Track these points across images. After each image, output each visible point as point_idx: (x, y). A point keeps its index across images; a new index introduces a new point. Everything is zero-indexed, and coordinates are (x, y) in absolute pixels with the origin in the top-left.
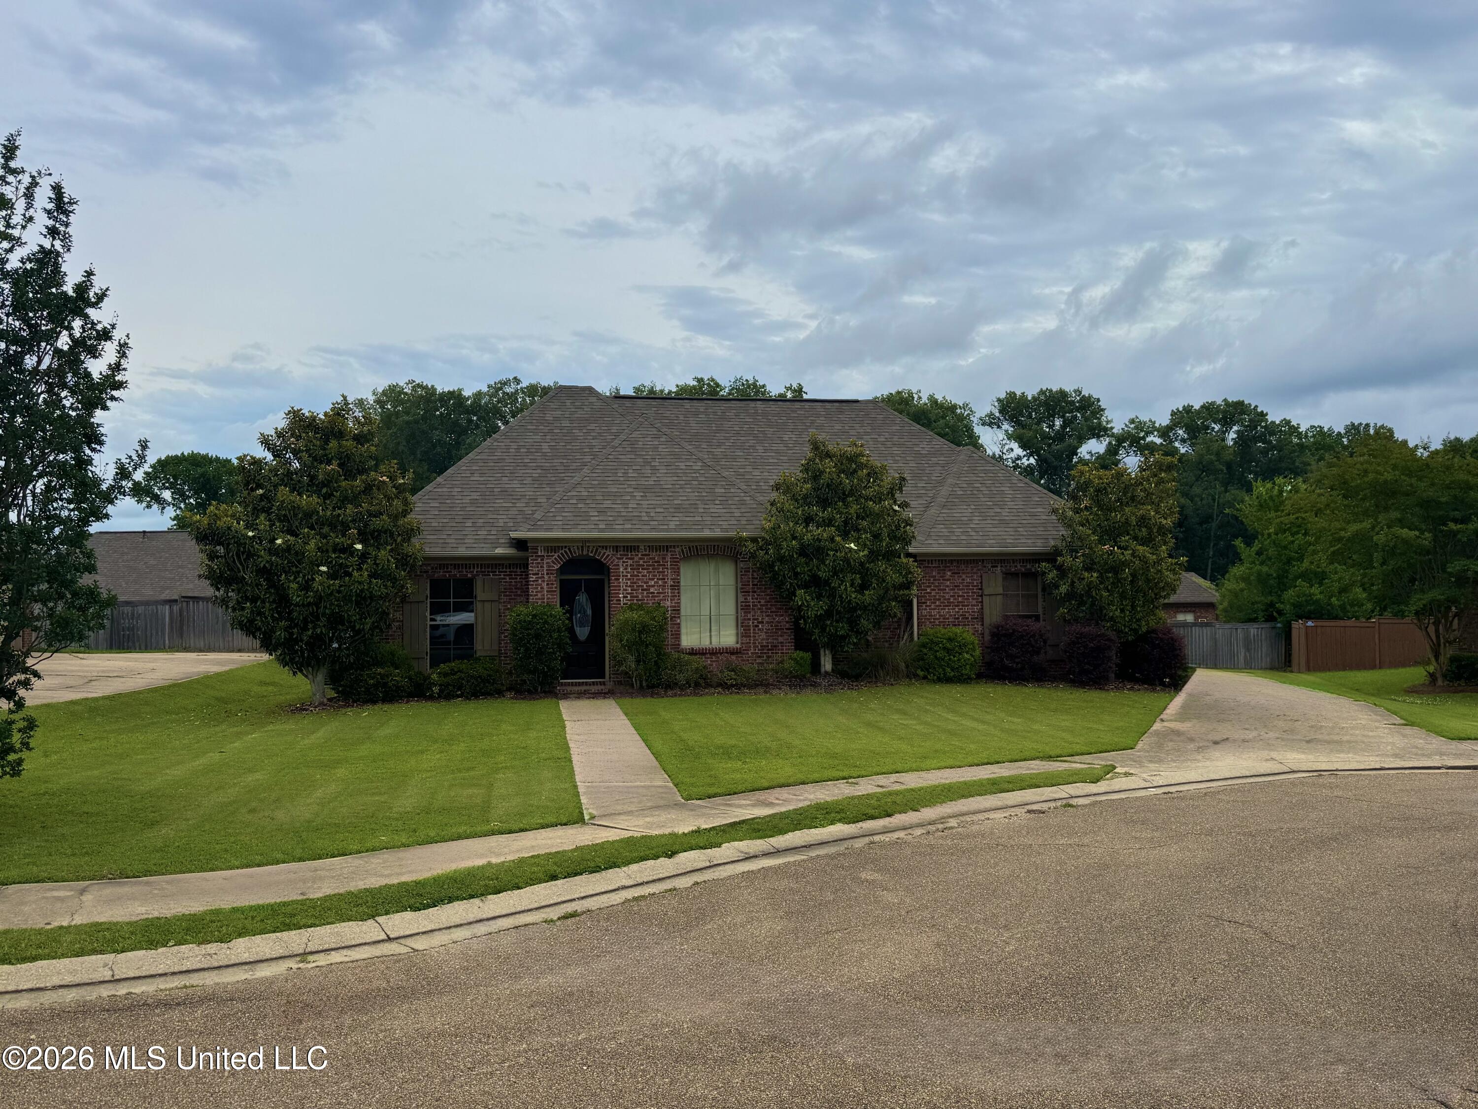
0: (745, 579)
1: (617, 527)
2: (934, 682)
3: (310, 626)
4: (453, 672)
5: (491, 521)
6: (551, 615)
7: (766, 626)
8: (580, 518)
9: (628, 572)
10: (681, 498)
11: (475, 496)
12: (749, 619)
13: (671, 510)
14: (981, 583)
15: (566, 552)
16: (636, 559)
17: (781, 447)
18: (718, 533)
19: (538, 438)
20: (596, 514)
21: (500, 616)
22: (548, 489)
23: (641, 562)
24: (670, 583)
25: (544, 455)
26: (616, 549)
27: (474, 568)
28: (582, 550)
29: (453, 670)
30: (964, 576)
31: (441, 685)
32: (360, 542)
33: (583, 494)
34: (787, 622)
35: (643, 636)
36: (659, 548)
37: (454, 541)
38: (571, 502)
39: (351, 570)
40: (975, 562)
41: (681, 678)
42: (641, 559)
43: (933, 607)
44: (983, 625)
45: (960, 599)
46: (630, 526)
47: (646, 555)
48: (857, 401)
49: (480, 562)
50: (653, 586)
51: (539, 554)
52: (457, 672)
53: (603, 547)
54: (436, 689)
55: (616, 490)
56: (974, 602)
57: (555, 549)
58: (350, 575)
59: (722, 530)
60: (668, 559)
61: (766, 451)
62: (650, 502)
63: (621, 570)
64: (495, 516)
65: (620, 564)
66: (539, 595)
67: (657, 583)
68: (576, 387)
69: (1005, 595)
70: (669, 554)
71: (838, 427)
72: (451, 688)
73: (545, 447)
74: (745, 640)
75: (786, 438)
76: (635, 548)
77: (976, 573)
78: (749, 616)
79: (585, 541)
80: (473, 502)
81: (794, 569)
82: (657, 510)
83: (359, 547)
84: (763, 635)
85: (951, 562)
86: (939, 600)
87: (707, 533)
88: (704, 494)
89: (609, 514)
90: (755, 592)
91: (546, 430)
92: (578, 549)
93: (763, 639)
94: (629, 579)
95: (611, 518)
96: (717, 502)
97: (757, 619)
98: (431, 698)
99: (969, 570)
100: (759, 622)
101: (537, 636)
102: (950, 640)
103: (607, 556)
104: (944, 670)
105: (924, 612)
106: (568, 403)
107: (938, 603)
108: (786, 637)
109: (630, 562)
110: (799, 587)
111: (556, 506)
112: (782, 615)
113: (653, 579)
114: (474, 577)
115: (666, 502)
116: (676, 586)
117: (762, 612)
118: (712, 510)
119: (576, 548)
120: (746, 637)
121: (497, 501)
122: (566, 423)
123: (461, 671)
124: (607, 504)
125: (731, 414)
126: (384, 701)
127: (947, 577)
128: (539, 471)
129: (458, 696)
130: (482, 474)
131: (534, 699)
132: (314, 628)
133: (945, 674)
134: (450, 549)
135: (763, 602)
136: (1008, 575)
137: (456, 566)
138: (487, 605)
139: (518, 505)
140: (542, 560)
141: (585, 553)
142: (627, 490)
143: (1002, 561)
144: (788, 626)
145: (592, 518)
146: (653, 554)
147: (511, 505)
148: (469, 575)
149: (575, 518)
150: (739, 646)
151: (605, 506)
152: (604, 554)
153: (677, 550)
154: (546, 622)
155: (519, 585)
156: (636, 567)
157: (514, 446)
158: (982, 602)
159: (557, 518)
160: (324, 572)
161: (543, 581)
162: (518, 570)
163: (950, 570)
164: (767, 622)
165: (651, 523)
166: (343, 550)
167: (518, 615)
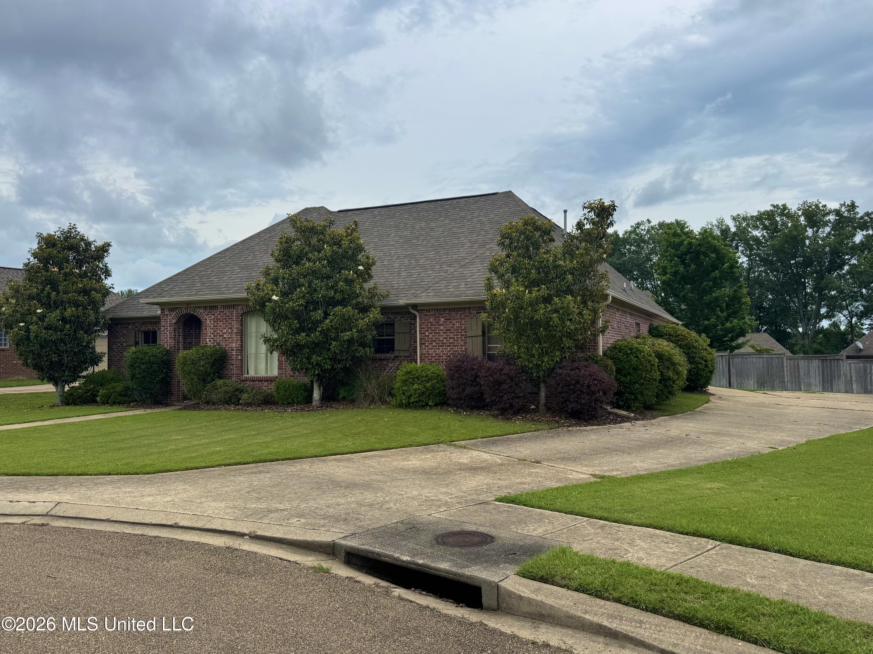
8: (187, 289)
9: (211, 324)
14: (467, 327)
15: (179, 311)
16: (216, 314)
23: (219, 317)
24: (235, 330)
26: (205, 308)
28: (187, 310)
30: (454, 322)
36: (229, 307)
40: (463, 309)
42: (219, 314)
43: (430, 347)
45: (451, 341)
47: (221, 312)
50: (225, 333)
51: (165, 313)
53: (198, 307)
55: (228, 269)
56: (462, 343)
57: (173, 310)
60: (234, 314)
62: (238, 276)
63: (208, 322)
65: (207, 318)
66: (165, 340)
67: (228, 331)
70: (235, 310)
74: (280, 371)
76: (215, 307)
77: (463, 319)
79: (189, 304)
82: (236, 281)
83: (39, 311)
85: (445, 310)
86: (435, 341)
89: (206, 285)
93: (291, 371)
94: (212, 329)
99: (459, 315)
103: (201, 313)
105: (424, 351)
107: (434, 344)
109: (213, 317)
111: (184, 282)
113: (225, 328)
115: (247, 275)
116: (239, 333)
119: (184, 308)
120: (280, 369)
127: (441, 323)
137: (150, 323)
140: (167, 317)
141: (189, 311)
142: (234, 268)
143: (484, 308)
146: (226, 311)
148: (156, 329)
149: (185, 289)
150: (277, 375)
152: (199, 312)
153: (240, 307)
156: (216, 320)
158: (466, 343)
159: (176, 289)
160: (22, 326)
161: (167, 331)
163: (443, 317)
165: (223, 289)
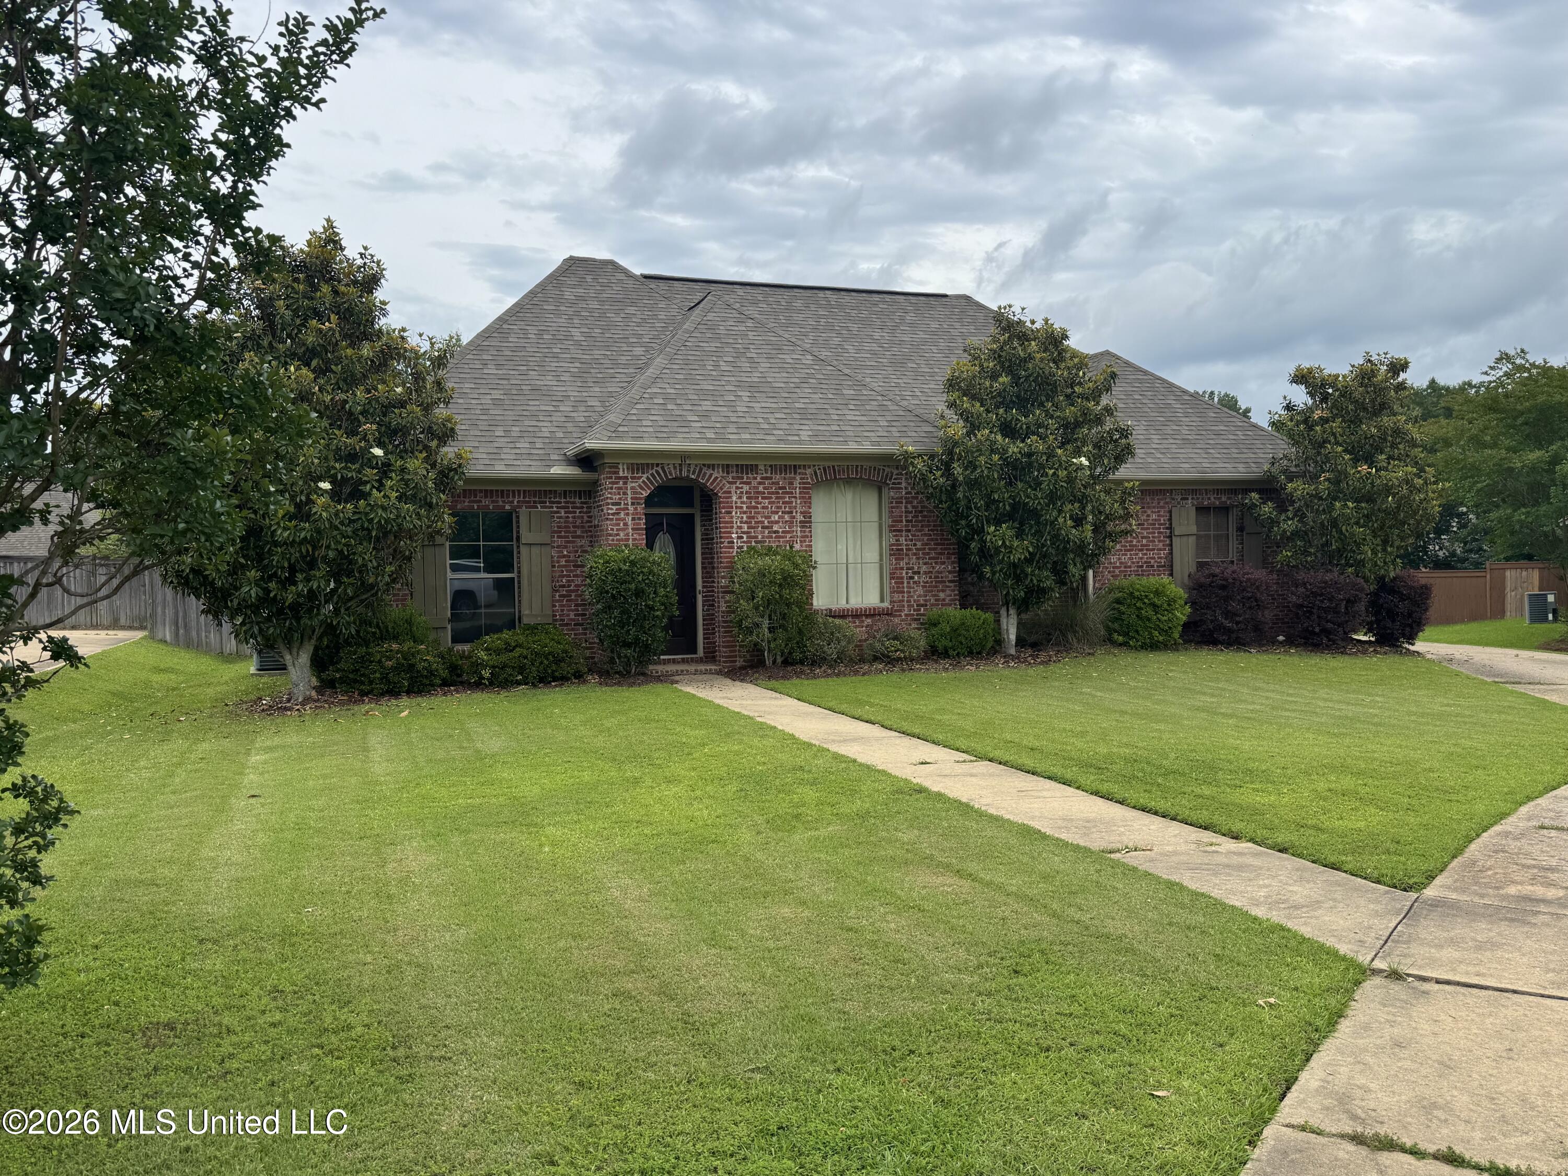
0: (896, 512)
1: (731, 437)
2: (1137, 649)
3: (300, 576)
4: (509, 648)
5: (530, 429)
6: (654, 562)
7: (924, 578)
8: (676, 424)
9: (742, 503)
10: (802, 400)
11: (496, 394)
12: (902, 569)
13: (796, 416)
14: (1170, 520)
15: (657, 472)
16: (754, 483)
17: (875, 347)
18: (867, 447)
19: (562, 321)
20: (696, 418)
21: (553, 566)
22: (597, 389)
23: (761, 489)
24: (800, 517)
25: (578, 343)
26: (727, 468)
27: (514, 496)
28: (681, 470)
29: (507, 643)
30: (1149, 512)
31: (493, 667)
32: (380, 445)
33: (669, 391)
34: (950, 572)
35: (786, 592)
36: (785, 469)
37: (485, 456)
38: (656, 401)
39: (368, 487)
40: (1162, 492)
41: (831, 651)
42: (760, 483)
44: (1171, 575)
45: (1144, 541)
46: (748, 436)
47: (767, 478)
48: (945, 296)
49: (522, 489)
50: (777, 522)
51: (621, 474)
52: (514, 648)
53: (709, 466)
54: (486, 673)
55: (711, 388)
56: (1161, 545)
57: (643, 468)
58: (366, 496)
59: (873, 443)
60: (797, 484)
61: (858, 351)
62: (763, 405)
63: (734, 499)
64: (535, 423)
65: (733, 490)
66: (622, 534)
67: (782, 517)
68: (594, 260)
69: (1198, 537)
70: (798, 477)
71: (934, 325)
72: (509, 671)
73: (576, 333)
74: (897, 597)
75: (877, 336)
76: (753, 469)
77: (1163, 507)
78: (903, 564)
79: (684, 456)
80: (496, 402)
81: (989, 496)
82: (778, 416)
83: (378, 452)
84: (920, 591)
87: (852, 447)
88: (831, 396)
89: (714, 419)
90: (909, 531)
91: (570, 311)
92: (675, 468)
93: (919, 596)
94: (745, 513)
95: (718, 425)
96: (852, 407)
97: (912, 568)
98: (478, 685)
99: (1157, 502)
100: (915, 573)
101: (639, 593)
102: (1157, 593)
103: (715, 479)
104: (1150, 633)
106: (589, 279)
108: (948, 592)
109: (746, 488)
110: (988, 522)
111: (638, 406)
112: (944, 563)
113: (777, 513)
114: (514, 510)
115: (785, 405)
116: (807, 522)
117: (918, 559)
118: (849, 417)
119: (671, 467)
120: (898, 592)
121: (531, 403)
122: (594, 305)
123: (520, 646)
124: (707, 405)
125: (798, 304)
126: (409, 692)
128: (578, 365)
129: (519, 683)
130: (499, 366)
131: (631, 685)
132: (308, 580)
133: (1152, 638)
134: (482, 467)
135: (919, 544)
136: (1201, 510)
137: (488, 493)
138: (535, 550)
139: (562, 409)
140: (625, 483)
141: (684, 474)
142: (727, 388)
143: (1194, 492)
144: (950, 577)
145: (693, 424)
146: (777, 477)
147: (552, 408)
148: (508, 507)
149: (669, 424)
150: (886, 604)
151: (704, 408)
152: (711, 475)
153: (808, 471)
154: (651, 572)
155: (579, 521)
156: (754, 495)
157: (532, 330)
158: (1171, 545)
159: (644, 423)
160: (326, 491)
161: (627, 514)
162: (577, 500)
164: (925, 573)
165: (775, 432)
166: (352, 457)
167: (607, 562)
